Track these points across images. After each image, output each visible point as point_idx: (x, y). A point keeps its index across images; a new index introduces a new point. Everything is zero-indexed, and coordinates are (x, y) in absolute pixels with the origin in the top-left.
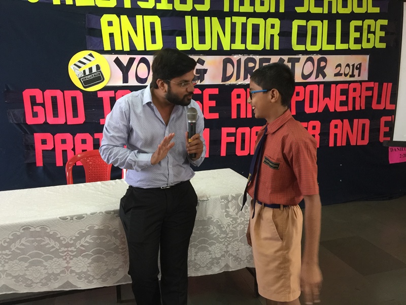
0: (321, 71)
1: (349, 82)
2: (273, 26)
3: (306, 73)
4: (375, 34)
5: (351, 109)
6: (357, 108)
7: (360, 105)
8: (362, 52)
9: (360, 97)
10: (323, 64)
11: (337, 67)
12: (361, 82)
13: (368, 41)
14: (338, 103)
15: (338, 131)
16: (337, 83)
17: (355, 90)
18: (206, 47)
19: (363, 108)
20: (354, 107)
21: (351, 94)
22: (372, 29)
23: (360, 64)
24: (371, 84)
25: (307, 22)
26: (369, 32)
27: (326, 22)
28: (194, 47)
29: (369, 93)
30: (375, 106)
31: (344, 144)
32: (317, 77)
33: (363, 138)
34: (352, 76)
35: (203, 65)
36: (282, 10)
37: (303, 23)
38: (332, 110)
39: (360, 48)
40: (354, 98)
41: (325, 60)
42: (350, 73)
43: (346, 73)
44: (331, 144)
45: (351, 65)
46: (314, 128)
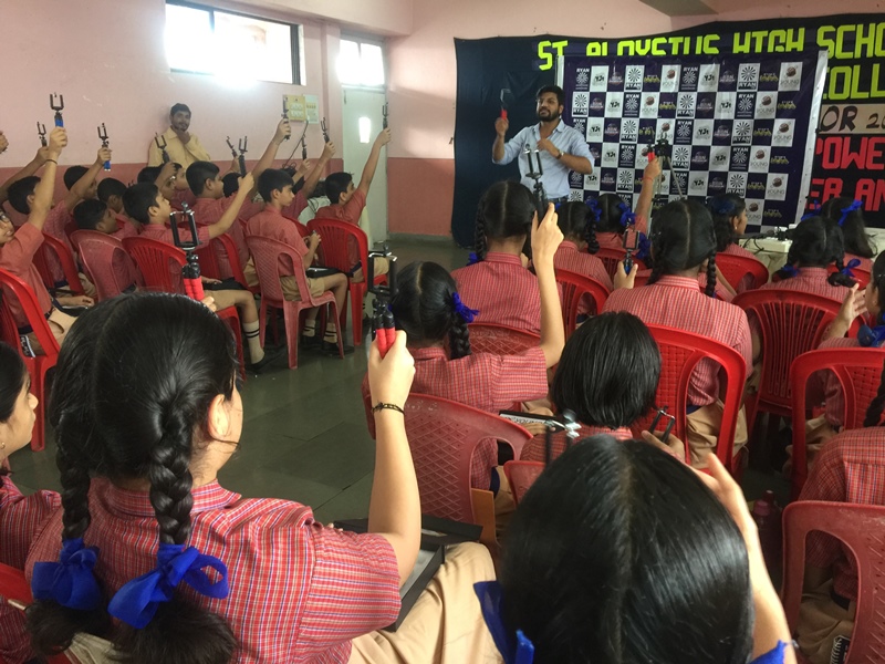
0: (848, 121)
3: (826, 123)
10: (851, 114)
11: (871, 117)
14: (870, 159)
15: (869, 193)
16: (870, 136)
25: (831, 69)
27: (857, 68)
31: (876, 210)
32: (842, 128)
38: (861, 167)
41: (855, 110)
46: (833, 186)
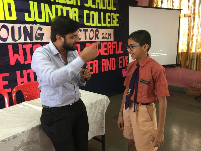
0: (97, 36)
1: (107, 42)
2: (75, 12)
3: (91, 37)
4: (115, 20)
5: (109, 54)
6: (111, 53)
7: (112, 52)
8: (111, 28)
9: (111, 48)
10: (97, 33)
11: (102, 34)
12: (111, 41)
13: (113, 23)
14: (104, 51)
16: (103, 42)
17: (109, 45)
18: (42, 20)
19: (113, 53)
20: (110, 53)
21: (108, 47)
22: (114, 18)
23: (110, 33)
24: (115, 43)
25: (90, 12)
26: (113, 19)
27: (97, 12)
28: (36, 20)
29: (114, 47)
30: (117, 52)
31: (107, 70)
32: (95, 39)
33: (114, 67)
34: (108, 39)
35: (41, 31)
36: (79, 4)
37: (88, 12)
38: (102, 55)
39: (110, 26)
40: (109, 49)
41: (98, 31)
42: (107, 38)
43: (106, 37)
44: (103, 71)
45: (107, 33)
46: (96, 63)
